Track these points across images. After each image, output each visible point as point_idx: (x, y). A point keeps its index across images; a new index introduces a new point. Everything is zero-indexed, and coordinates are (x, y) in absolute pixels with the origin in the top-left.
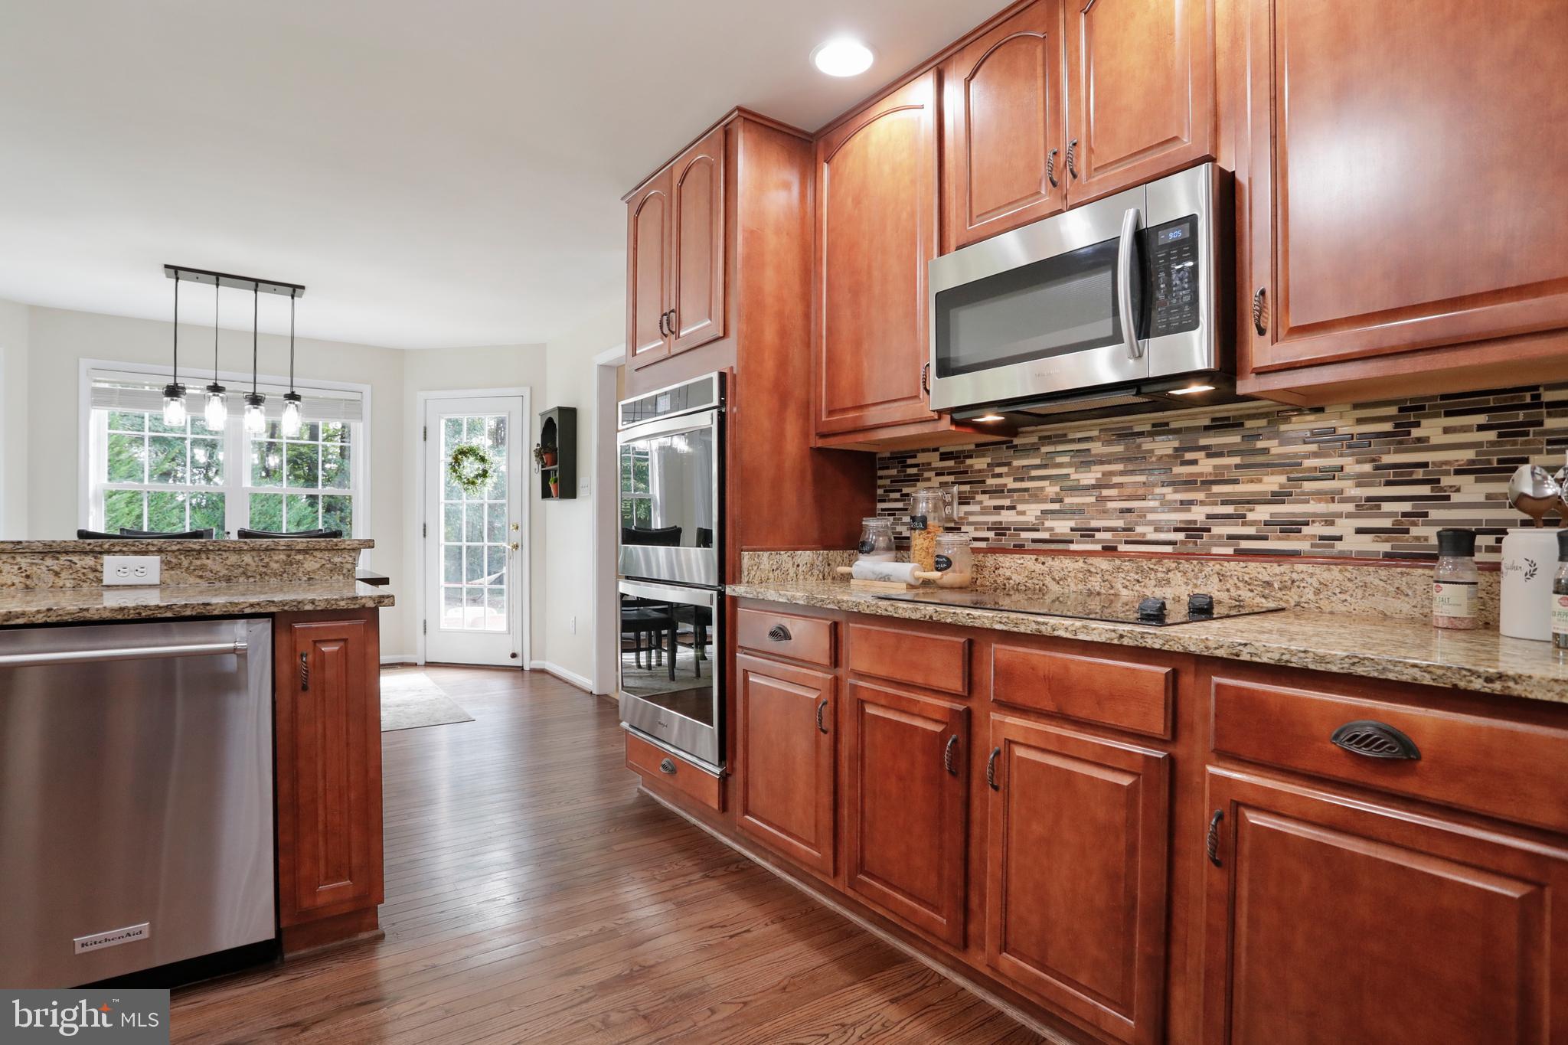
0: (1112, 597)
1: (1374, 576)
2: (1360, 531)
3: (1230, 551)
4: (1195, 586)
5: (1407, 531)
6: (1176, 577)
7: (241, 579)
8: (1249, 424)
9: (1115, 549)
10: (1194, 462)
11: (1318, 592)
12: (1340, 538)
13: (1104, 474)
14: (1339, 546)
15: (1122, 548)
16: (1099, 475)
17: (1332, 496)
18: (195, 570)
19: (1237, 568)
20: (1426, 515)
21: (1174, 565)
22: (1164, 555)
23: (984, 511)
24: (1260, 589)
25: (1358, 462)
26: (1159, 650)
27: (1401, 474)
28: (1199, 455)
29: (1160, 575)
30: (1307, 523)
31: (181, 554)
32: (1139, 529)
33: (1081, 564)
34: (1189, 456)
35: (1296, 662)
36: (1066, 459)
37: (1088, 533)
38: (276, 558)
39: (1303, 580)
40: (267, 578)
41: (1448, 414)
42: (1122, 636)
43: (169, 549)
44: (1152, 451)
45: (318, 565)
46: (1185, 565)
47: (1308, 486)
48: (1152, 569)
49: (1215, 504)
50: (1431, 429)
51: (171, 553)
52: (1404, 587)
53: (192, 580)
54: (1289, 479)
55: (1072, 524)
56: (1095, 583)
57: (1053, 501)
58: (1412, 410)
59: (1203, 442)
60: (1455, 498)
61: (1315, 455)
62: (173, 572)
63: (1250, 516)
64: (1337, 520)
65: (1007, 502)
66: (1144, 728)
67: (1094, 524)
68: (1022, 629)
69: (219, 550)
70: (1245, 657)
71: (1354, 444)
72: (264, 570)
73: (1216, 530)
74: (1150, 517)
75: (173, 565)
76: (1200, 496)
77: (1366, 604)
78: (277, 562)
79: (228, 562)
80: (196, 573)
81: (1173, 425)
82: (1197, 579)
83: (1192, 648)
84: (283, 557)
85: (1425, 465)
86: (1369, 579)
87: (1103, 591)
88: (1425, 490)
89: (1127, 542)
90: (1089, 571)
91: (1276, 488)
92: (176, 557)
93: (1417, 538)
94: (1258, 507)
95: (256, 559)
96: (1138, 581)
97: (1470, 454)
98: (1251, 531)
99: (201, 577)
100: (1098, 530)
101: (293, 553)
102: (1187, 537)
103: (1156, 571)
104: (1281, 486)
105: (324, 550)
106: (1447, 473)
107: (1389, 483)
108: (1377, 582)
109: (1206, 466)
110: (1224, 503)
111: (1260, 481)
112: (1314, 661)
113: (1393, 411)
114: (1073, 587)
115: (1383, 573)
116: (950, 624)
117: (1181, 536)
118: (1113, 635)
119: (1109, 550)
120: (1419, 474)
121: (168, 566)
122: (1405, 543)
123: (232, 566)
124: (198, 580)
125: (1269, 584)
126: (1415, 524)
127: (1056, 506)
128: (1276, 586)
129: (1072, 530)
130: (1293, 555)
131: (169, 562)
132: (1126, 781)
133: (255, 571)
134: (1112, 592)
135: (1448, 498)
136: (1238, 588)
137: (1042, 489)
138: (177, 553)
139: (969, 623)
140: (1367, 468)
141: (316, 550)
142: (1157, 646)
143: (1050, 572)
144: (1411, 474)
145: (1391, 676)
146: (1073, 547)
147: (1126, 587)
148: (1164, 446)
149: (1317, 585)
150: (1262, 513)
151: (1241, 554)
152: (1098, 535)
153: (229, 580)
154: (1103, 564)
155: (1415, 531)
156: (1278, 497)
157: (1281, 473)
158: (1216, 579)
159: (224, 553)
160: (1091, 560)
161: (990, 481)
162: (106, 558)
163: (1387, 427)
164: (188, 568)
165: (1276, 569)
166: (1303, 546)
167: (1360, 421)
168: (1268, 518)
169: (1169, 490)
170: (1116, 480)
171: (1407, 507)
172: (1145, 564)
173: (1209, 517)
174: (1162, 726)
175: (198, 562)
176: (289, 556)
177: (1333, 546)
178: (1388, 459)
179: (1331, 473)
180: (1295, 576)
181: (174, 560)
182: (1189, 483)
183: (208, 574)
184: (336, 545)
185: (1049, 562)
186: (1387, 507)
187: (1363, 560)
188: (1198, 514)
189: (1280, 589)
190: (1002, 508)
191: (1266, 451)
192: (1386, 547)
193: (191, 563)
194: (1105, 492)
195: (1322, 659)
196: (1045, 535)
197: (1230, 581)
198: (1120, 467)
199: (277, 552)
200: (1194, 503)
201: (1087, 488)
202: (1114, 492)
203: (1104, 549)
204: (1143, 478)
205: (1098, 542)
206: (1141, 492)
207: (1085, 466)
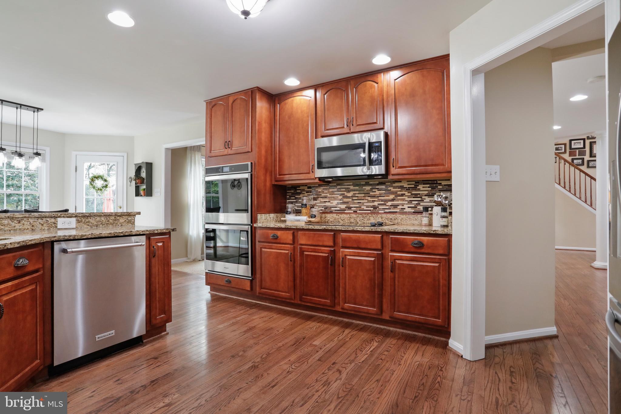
0: (356, 224)
1: (411, 216)
2: (409, 207)
3: (383, 212)
4: (376, 220)
5: (417, 207)
6: (372, 218)
7: (101, 226)
8: (387, 184)
9: (356, 212)
10: (375, 192)
11: (401, 220)
12: (405, 209)
13: (354, 194)
14: (405, 210)
15: (358, 212)
16: (353, 194)
17: (403, 200)
18: (86, 223)
19: (385, 216)
20: (420, 204)
21: (371, 215)
22: (368, 213)
23: (321, 202)
24: (390, 220)
25: (408, 193)
26: (380, 231)
27: (416, 196)
28: (376, 190)
29: (368, 218)
30: (398, 206)
31: (82, 217)
32: (362, 207)
33: (348, 216)
34: (374, 190)
35: (405, 231)
36: (344, 190)
37: (350, 208)
38: (111, 218)
39: (398, 218)
40: (108, 225)
41: (423, 184)
42: (372, 229)
43: (79, 216)
44: (365, 189)
45: (124, 221)
46: (374, 215)
47: (399, 198)
48: (366, 216)
49: (380, 201)
50: (420, 187)
51: (79, 217)
52: (417, 219)
53: (85, 226)
54: (395, 196)
55: (346, 206)
56: (352, 220)
57: (340, 200)
58: (418, 183)
59: (377, 187)
60: (425, 201)
61: (400, 191)
62: (79, 224)
63: (387, 204)
64: (404, 205)
65: (327, 200)
66: (376, 248)
67: (351, 206)
68: (349, 229)
69: (94, 216)
70: (396, 231)
71: (408, 189)
72: (108, 222)
73: (380, 207)
74: (365, 204)
75: (80, 221)
76: (376, 199)
77: (410, 222)
78: (111, 220)
79: (97, 220)
80: (87, 224)
81: (370, 183)
82: (376, 218)
83: (387, 230)
84: (113, 218)
85: (419, 194)
86: (411, 217)
87: (354, 222)
88: (420, 199)
89: (359, 210)
90: (351, 217)
91: (392, 198)
92: (81, 218)
93: (419, 209)
94: (389, 202)
95: (105, 219)
96: (363, 219)
97: (427, 192)
98: (387, 207)
99: (88, 225)
100: (352, 207)
101: (116, 216)
102: (373, 209)
103: (367, 217)
104: (394, 197)
105: (126, 215)
106: (423, 196)
107: (413, 197)
108: (412, 218)
110: (381, 201)
111: (389, 196)
112: (408, 231)
113: (414, 183)
114: (346, 222)
115: (413, 216)
116: (330, 230)
117: (372, 209)
118: (370, 229)
119: (355, 212)
120: (419, 196)
121: (78, 222)
122: (417, 210)
123: (98, 221)
124: (88, 226)
125: (391, 219)
126: (418, 206)
128: (393, 219)
129: (346, 207)
130: (396, 212)
131: (78, 220)
132: (373, 259)
133: (105, 223)
134: (356, 222)
135: (423, 201)
136: (385, 220)
137: (337, 197)
138: (81, 217)
139: (335, 229)
140: (410, 194)
141: (123, 215)
142: (379, 231)
143: (340, 218)
144: (417, 196)
145: (420, 232)
146: (346, 212)
147: (360, 221)
148: (368, 188)
149: (401, 219)
150: (390, 203)
151: (385, 213)
152: (352, 209)
153: (97, 226)
154: (354, 216)
155: (418, 207)
156: (393, 200)
157: (393, 195)
158: (380, 218)
159: (95, 217)
160: (351, 215)
161: (323, 195)
162: (59, 219)
163: (413, 186)
164: (84, 222)
165: (393, 216)
166: (398, 210)
167: (408, 184)
168: (391, 205)
169: (370, 198)
170: (357, 195)
171: (417, 202)
172: (364, 215)
173: (378, 204)
174: (380, 247)
175: (87, 220)
176: (115, 218)
177: (403, 210)
178: (413, 192)
179: (403, 195)
180: (397, 217)
181: (80, 220)
182: (374, 196)
183: (90, 224)
184: (130, 214)
185: (340, 215)
186: (413, 202)
187: (409, 213)
188: (376, 204)
189: (394, 220)
190: (326, 202)
191: (390, 190)
192: (413, 211)
193: (85, 220)
194: (354, 198)
195: (409, 230)
196: (339, 209)
197: (384, 219)
198: (358, 192)
199: (112, 216)
200: (375, 201)
201: (349, 197)
202: (356, 198)
203: (354, 212)
204: (363, 195)
205: (352, 210)
206: (363, 198)
207: (349, 191)
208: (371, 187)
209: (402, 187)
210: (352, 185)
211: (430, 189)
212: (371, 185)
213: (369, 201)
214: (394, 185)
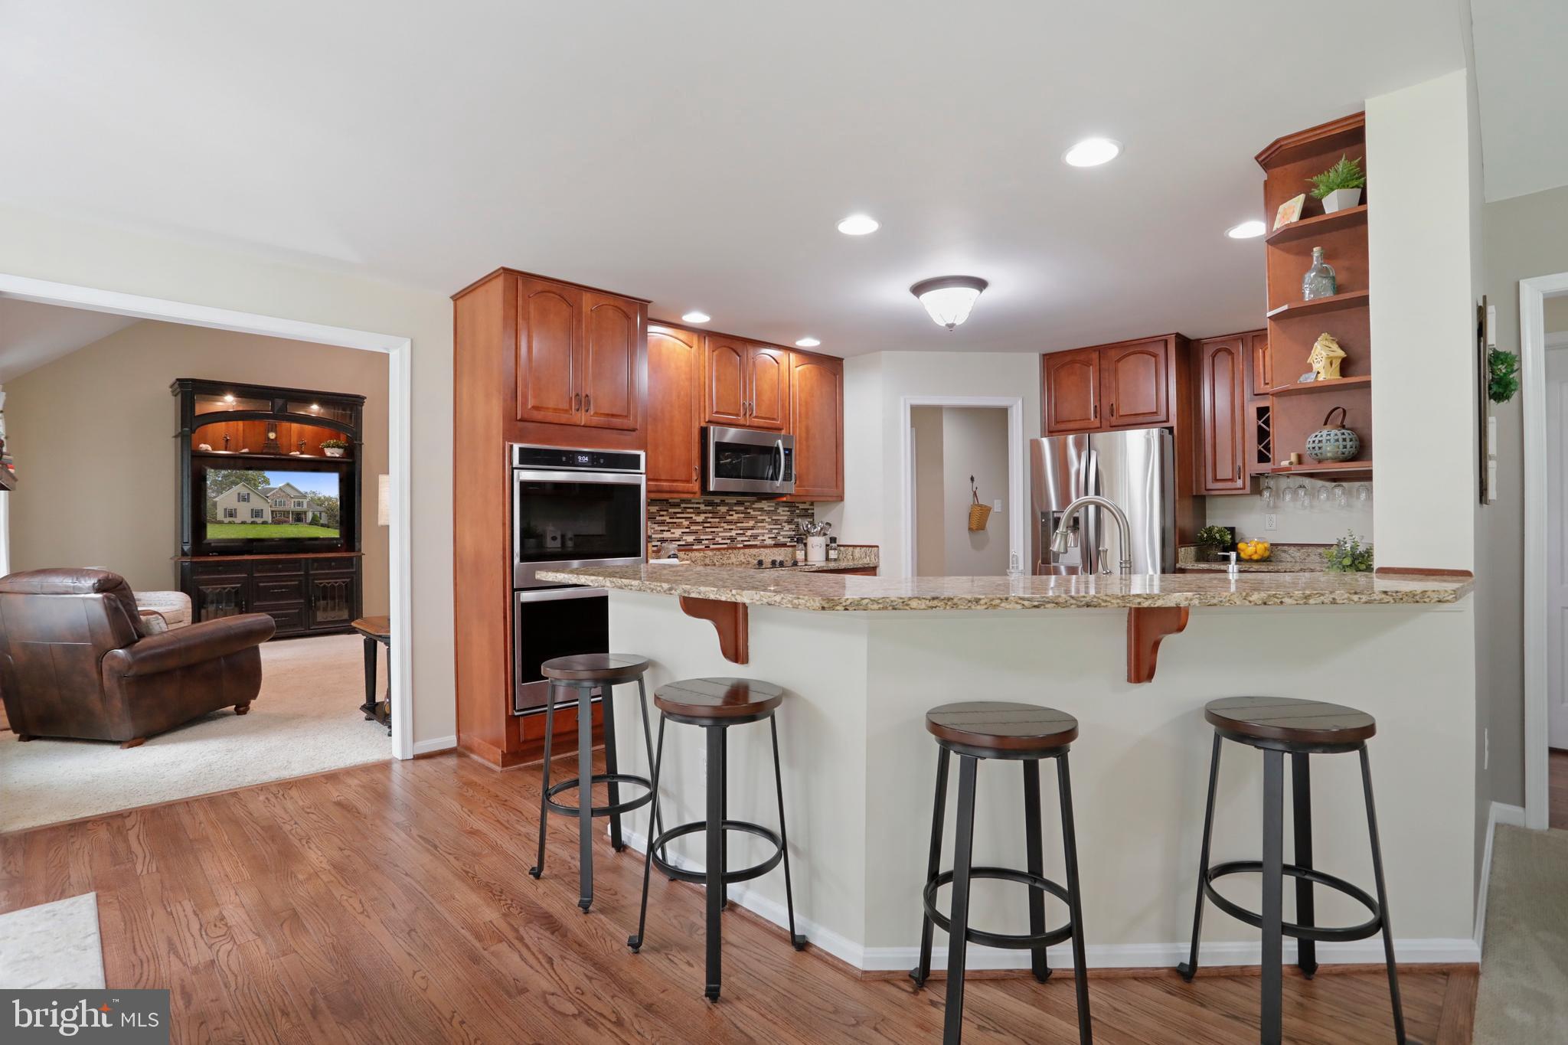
2: (769, 538)
3: (742, 546)
6: (732, 556)
8: (746, 504)
9: (709, 547)
10: (732, 515)
11: (765, 556)
13: (706, 518)
14: (765, 543)
15: (712, 546)
17: (763, 528)
20: (779, 533)
21: (732, 552)
22: (726, 549)
24: (753, 557)
25: (768, 518)
28: (734, 513)
30: (759, 536)
32: (716, 539)
33: (702, 554)
34: (731, 513)
36: (691, 510)
37: (699, 541)
39: (762, 553)
44: (720, 510)
46: (735, 551)
47: (759, 524)
48: (726, 554)
49: (738, 530)
52: (780, 553)
54: (755, 522)
57: (686, 528)
59: (735, 508)
61: (760, 515)
63: (747, 534)
65: (666, 528)
67: (702, 537)
71: (768, 513)
74: (720, 534)
76: (733, 527)
81: (726, 501)
88: (780, 527)
97: (786, 518)
98: (747, 539)
109: (735, 517)
110: (740, 529)
117: (729, 541)
127: (687, 530)
130: (755, 546)
137: (682, 523)
140: (770, 520)
146: (694, 547)
148: (724, 509)
150: (749, 533)
151: (746, 547)
152: (703, 542)
161: (658, 518)
163: (773, 509)
165: (757, 550)
170: (709, 520)
171: (776, 531)
172: (723, 552)
178: (774, 518)
179: (763, 521)
185: (690, 554)
186: (774, 531)
188: (733, 533)
190: (664, 531)
191: (749, 513)
194: (706, 525)
196: (683, 543)
198: (710, 515)
200: (732, 529)
201: (699, 523)
202: (708, 525)
203: (706, 547)
204: (717, 520)
205: (703, 545)
206: (717, 525)
207: (698, 514)
208: (727, 508)
209: (761, 510)
210: (703, 503)
211: (789, 513)
212: (728, 504)
213: (725, 530)
214: (754, 506)
